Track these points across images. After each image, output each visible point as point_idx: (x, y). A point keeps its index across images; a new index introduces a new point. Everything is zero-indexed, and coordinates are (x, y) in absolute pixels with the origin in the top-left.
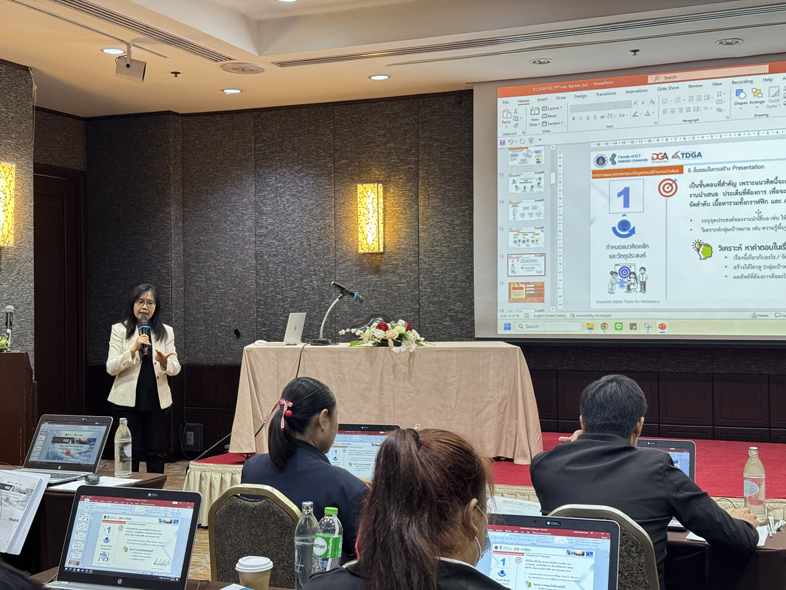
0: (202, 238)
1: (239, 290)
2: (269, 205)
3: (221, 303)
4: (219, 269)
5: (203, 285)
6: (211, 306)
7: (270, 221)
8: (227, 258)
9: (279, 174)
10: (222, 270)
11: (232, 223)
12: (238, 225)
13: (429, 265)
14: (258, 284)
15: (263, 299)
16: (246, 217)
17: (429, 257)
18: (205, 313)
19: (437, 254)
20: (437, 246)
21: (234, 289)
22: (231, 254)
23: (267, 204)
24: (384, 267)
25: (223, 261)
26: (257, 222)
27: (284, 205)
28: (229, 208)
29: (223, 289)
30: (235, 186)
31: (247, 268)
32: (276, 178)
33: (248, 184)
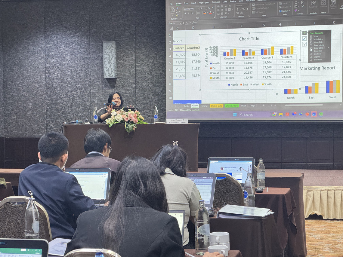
0: (14, 69)
1: (36, 97)
2: (53, 51)
3: (26, 104)
4: (25, 86)
5: (14, 94)
6: (20, 105)
7: (54, 60)
8: (29, 79)
9: (59, 35)
10: (26, 86)
11: (32, 61)
12: (35, 62)
13: (141, 84)
14: (47, 94)
15: (50, 102)
16: (40, 58)
17: (141, 80)
18: (16, 109)
19: (145, 79)
20: (146, 74)
21: (33, 97)
22: (31, 77)
23: (52, 51)
24: (117, 85)
25: (27, 81)
26: (46, 60)
27: (62, 52)
28: (29, 53)
29: (26, 96)
30: (33, 41)
31: (41, 85)
32: (57, 38)
33: (41, 40)
